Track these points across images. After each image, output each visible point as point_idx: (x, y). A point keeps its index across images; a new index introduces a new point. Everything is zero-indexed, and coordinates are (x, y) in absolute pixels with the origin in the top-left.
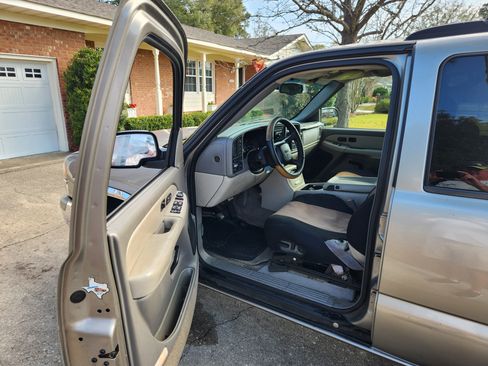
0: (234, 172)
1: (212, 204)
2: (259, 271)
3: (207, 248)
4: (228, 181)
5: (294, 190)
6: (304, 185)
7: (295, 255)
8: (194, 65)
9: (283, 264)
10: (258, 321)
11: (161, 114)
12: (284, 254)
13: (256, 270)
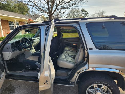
0: (12, 51)
1: (8, 59)
2: (23, 73)
3: (9, 70)
4: (11, 53)
5: (32, 53)
6: (35, 51)
7: (29, 67)
8: (13, 23)
9: (27, 70)
10: (26, 85)
11: (3, 36)
12: (28, 68)
13: (22, 73)
